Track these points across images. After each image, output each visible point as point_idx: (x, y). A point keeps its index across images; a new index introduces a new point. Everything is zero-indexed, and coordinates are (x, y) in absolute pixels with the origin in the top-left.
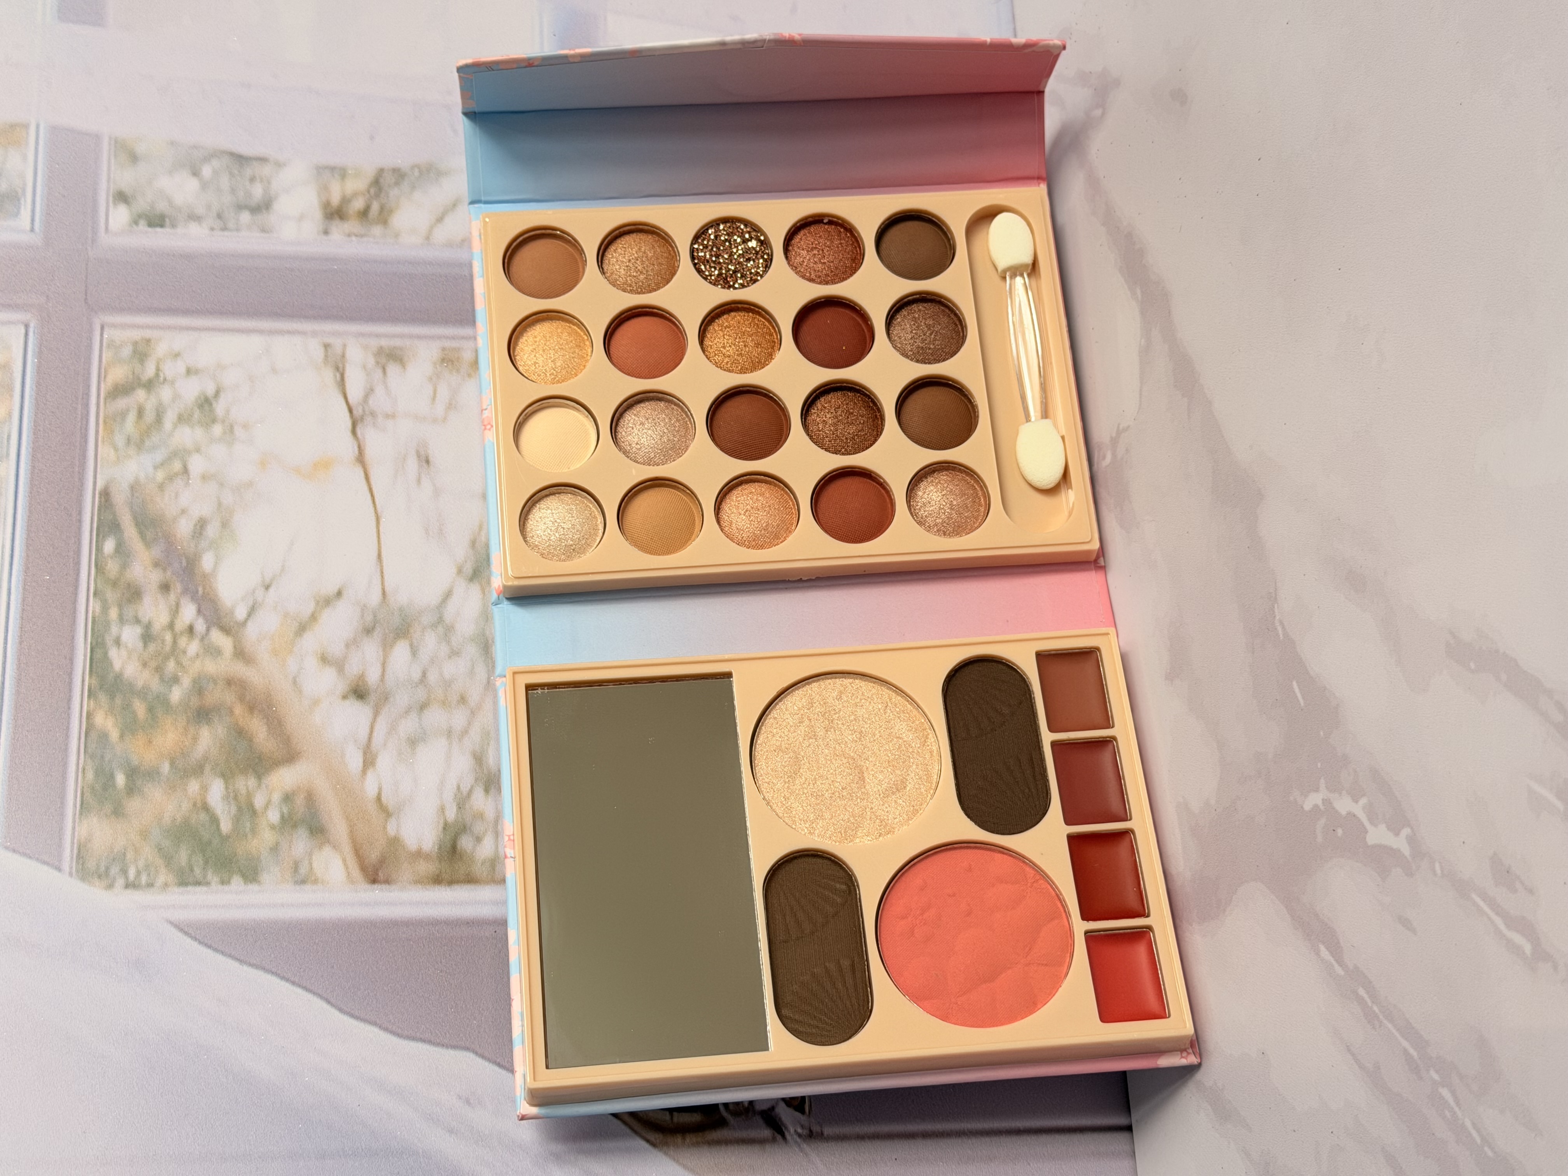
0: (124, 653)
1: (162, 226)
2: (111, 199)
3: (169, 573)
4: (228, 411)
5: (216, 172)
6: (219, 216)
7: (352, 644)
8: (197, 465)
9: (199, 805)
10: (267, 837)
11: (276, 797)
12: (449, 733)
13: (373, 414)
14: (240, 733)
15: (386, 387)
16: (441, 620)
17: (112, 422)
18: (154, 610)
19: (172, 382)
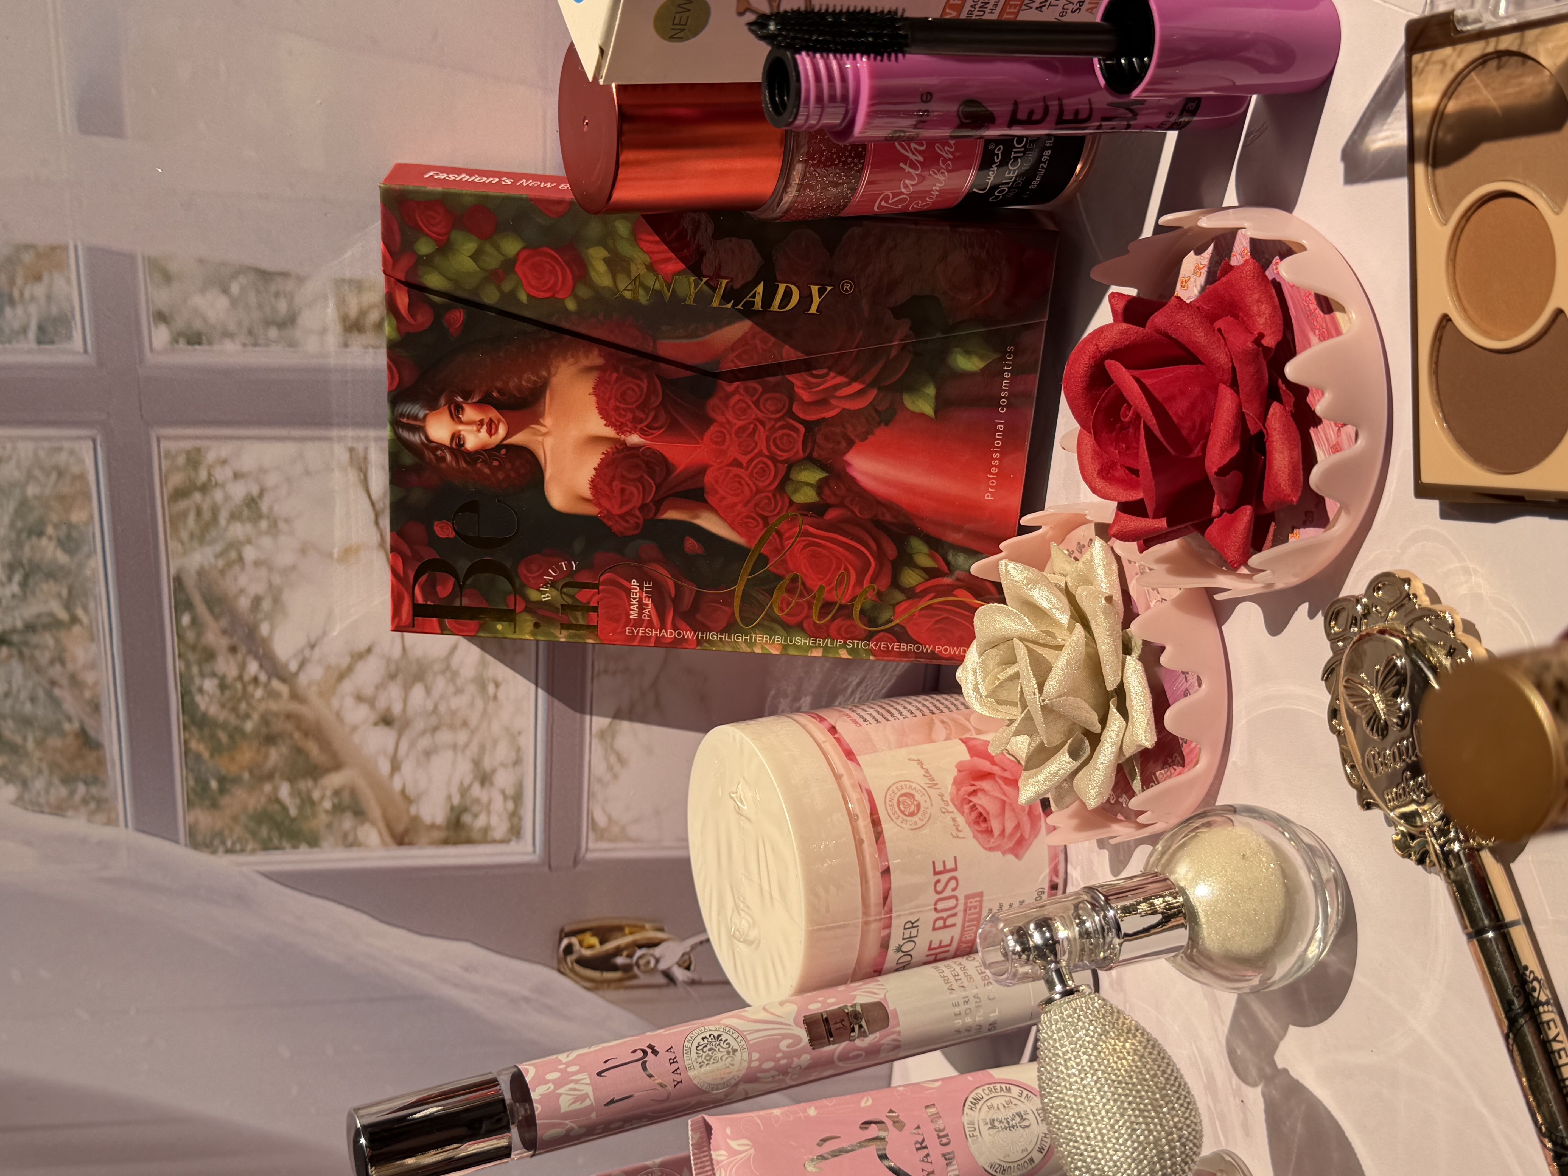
0: (207, 698)
1: (200, 343)
2: (151, 319)
3: (235, 638)
4: (271, 509)
5: (243, 289)
6: (250, 332)
7: (380, 687)
8: (250, 554)
9: (273, 799)
10: (324, 817)
11: (329, 793)
12: (455, 747)
14: (299, 751)
16: (448, 667)
17: (176, 520)
18: (226, 666)
19: (223, 486)
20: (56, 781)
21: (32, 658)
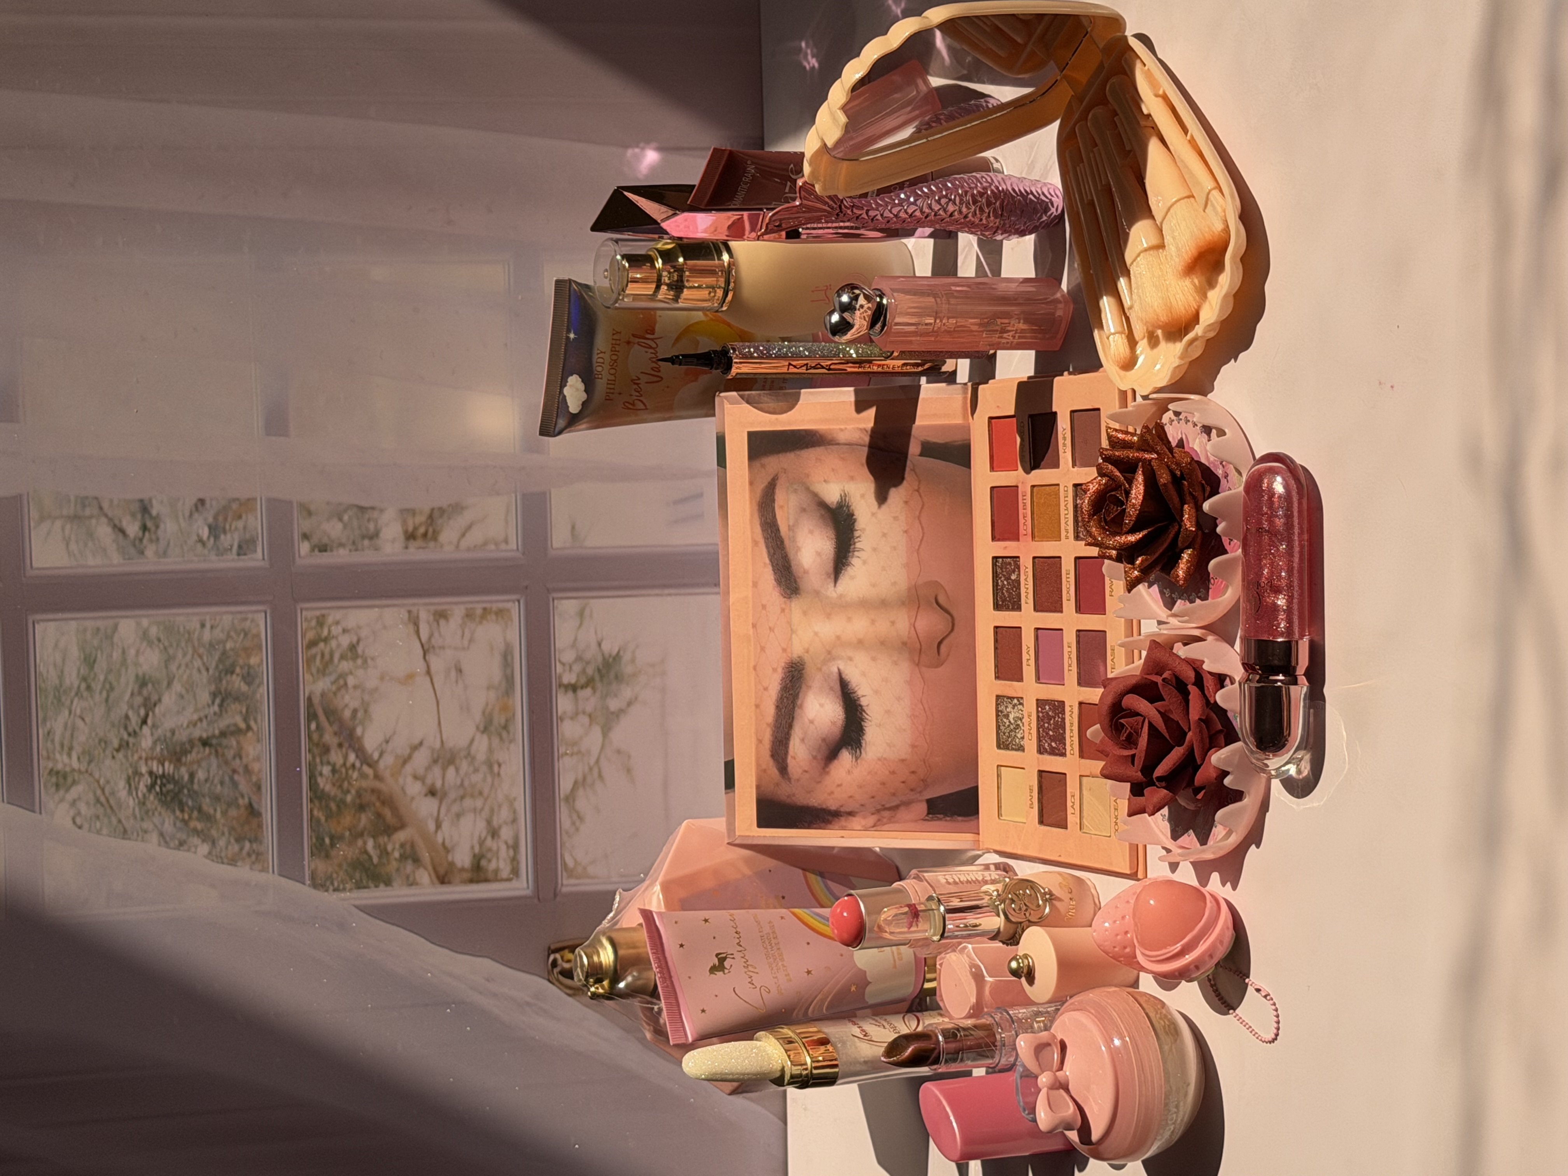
0: (324, 779)
1: (326, 551)
2: (300, 538)
3: (342, 738)
4: (363, 652)
5: (350, 518)
6: (354, 543)
7: (428, 769)
8: (351, 681)
9: (363, 850)
10: (394, 864)
11: (397, 846)
12: (475, 810)
13: (433, 647)
14: (379, 815)
15: (440, 633)
16: (469, 754)
17: (310, 661)
18: (336, 757)
19: (336, 637)
20: (232, 840)
21: (223, 755)
